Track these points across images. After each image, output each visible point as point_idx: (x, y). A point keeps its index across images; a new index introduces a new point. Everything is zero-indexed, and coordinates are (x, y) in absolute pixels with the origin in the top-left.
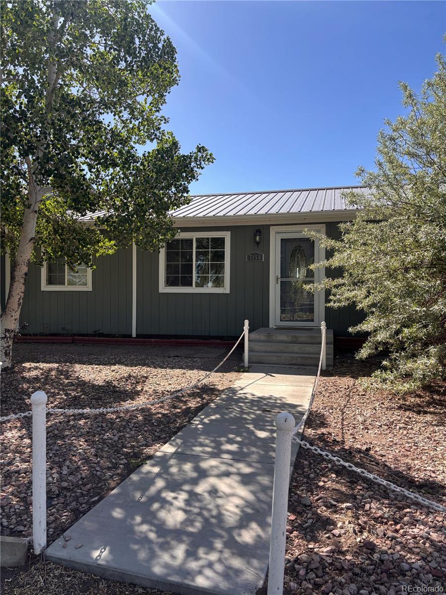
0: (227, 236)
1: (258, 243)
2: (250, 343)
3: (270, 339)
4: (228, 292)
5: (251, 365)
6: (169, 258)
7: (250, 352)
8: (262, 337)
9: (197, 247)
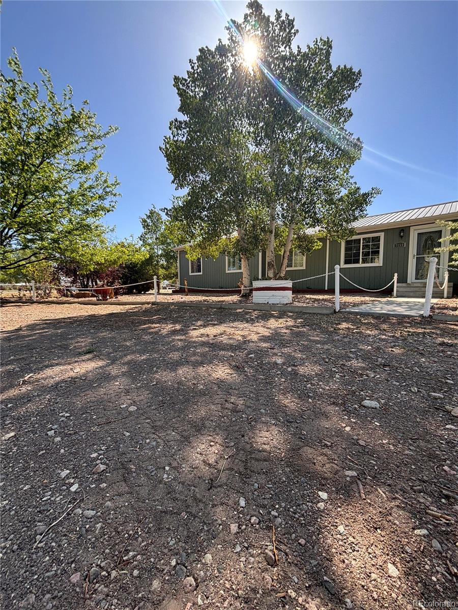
0: (382, 235)
1: (402, 237)
2: (397, 287)
3: (409, 286)
4: (381, 265)
5: (397, 297)
6: (346, 249)
7: (397, 292)
8: (404, 285)
9: (363, 243)
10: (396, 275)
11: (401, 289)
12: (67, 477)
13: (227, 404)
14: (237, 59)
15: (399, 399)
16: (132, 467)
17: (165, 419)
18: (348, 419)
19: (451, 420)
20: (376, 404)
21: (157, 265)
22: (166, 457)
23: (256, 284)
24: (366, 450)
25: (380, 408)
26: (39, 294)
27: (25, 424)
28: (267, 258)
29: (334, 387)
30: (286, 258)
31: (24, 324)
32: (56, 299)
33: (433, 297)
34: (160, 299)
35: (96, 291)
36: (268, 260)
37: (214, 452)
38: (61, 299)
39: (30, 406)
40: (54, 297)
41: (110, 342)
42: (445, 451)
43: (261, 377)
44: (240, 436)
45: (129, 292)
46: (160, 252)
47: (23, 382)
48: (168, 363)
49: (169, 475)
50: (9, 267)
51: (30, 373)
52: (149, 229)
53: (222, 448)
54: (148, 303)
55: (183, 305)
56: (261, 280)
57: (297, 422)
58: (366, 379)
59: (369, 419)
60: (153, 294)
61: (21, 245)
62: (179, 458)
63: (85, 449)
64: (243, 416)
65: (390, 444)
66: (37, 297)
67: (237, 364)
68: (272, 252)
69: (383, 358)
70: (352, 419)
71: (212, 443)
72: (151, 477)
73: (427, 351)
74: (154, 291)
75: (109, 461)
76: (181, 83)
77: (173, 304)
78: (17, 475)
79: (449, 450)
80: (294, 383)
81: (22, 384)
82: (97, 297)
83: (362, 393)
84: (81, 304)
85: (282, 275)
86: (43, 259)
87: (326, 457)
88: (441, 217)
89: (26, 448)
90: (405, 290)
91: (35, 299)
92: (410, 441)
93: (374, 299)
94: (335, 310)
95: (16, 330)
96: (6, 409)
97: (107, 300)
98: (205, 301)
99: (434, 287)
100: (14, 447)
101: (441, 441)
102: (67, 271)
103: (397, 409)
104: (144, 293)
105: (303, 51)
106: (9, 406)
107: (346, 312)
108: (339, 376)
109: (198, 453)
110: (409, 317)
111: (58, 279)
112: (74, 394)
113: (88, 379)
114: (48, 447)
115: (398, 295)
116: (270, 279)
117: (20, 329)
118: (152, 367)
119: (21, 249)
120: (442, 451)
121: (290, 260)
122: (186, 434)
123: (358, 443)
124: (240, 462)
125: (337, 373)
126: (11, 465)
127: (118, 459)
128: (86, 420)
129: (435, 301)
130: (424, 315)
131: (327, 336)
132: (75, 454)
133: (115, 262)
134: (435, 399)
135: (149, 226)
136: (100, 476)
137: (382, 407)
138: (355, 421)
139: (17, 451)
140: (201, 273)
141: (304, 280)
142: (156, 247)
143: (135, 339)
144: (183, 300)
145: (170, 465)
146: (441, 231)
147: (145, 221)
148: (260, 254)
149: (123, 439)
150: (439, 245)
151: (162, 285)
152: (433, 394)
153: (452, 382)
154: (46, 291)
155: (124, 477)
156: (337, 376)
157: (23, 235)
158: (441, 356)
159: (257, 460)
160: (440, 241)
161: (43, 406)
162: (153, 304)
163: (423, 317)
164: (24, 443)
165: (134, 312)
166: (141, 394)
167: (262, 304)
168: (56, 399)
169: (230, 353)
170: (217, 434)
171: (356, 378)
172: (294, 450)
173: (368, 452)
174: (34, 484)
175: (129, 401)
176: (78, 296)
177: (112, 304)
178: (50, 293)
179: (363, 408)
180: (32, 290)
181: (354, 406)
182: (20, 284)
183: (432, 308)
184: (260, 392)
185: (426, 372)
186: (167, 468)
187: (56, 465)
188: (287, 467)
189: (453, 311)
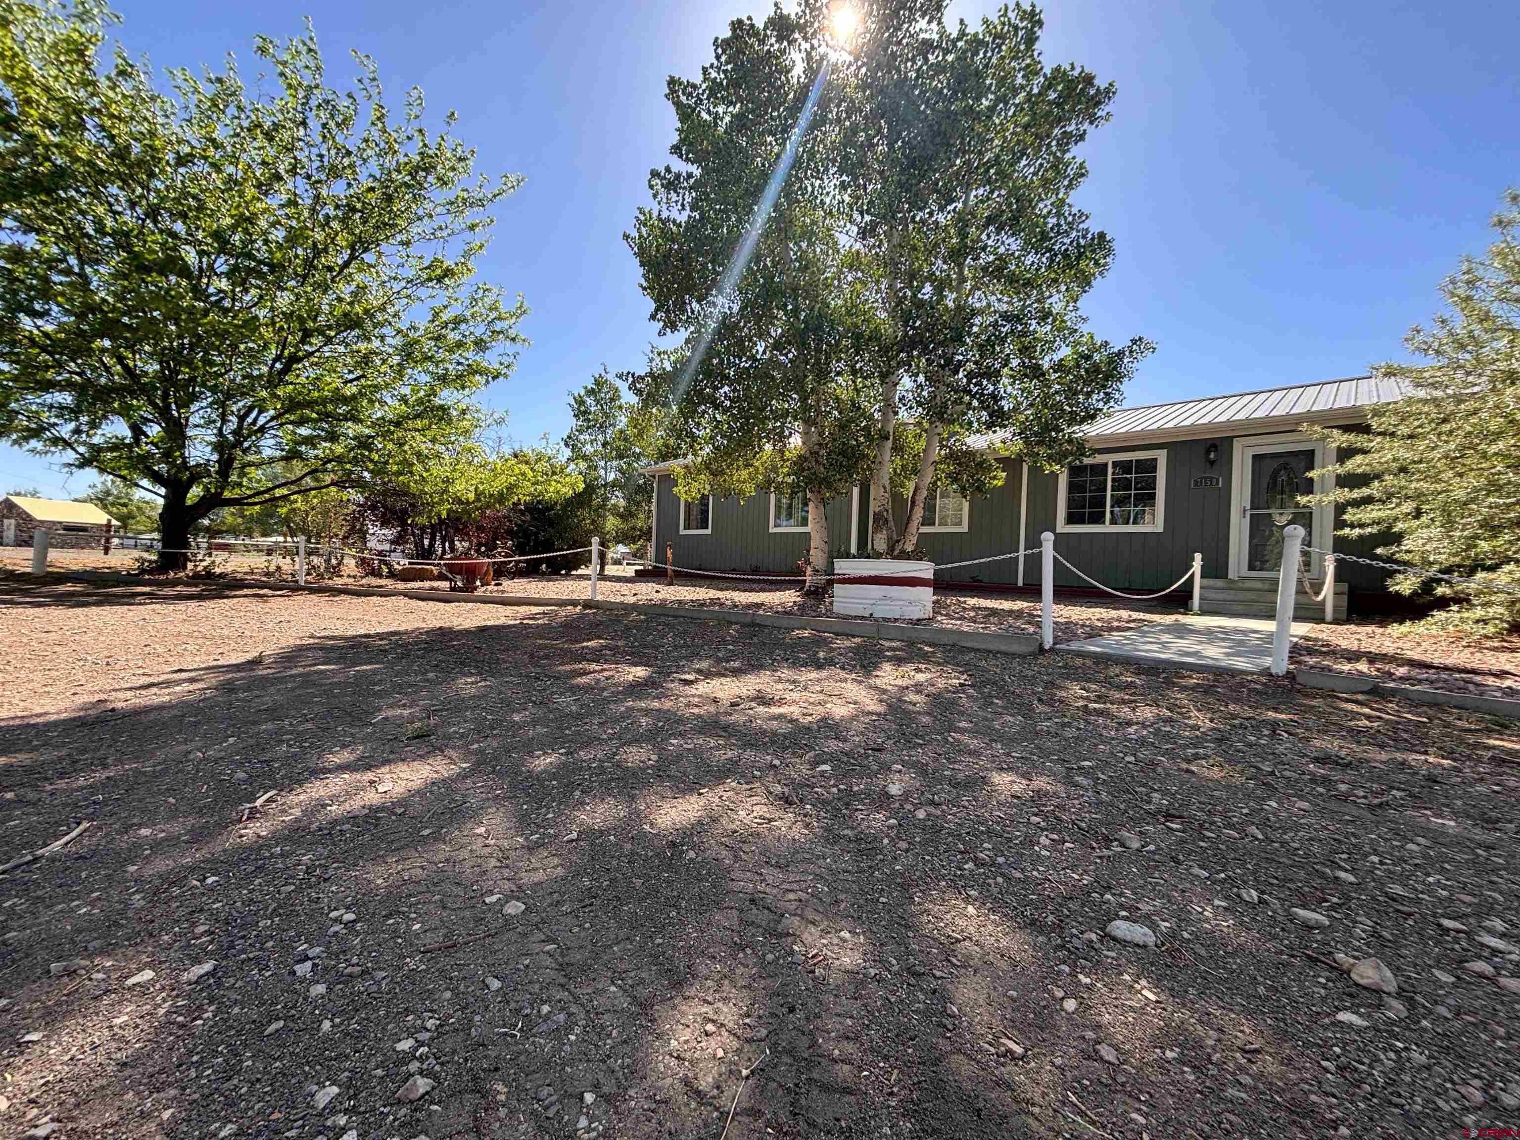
0: (1161, 457)
1: (1212, 463)
2: (1201, 588)
3: (1232, 586)
4: (1161, 530)
5: (1203, 612)
6: (1072, 487)
7: (1201, 599)
8: (1219, 583)
9: (1113, 474)
10: (1198, 556)
11: (1212, 595)
12: (332, 1108)
13: (755, 911)
14: (816, 45)
15: (1207, 920)
16: (500, 1087)
17: (594, 944)
18: (1070, 974)
19: (1350, 995)
20: (1145, 935)
21: (603, 506)
22: (588, 1061)
23: (843, 567)
24: (1121, 1079)
25: (1156, 946)
26: (313, 567)
27: (244, 937)
28: (872, 503)
29: (1035, 873)
30: (920, 504)
31: (270, 649)
32: (352, 580)
33: (1296, 619)
34: (606, 592)
35: (451, 568)
36: (873, 507)
37: (715, 1055)
38: (364, 581)
39: (260, 884)
40: (349, 576)
41: (473, 709)
42: (1334, 1096)
43: (846, 832)
44: (785, 1010)
45: (531, 571)
46: (611, 477)
47: (250, 813)
48: (612, 779)
49: (591, 1119)
50: (250, 500)
51: (271, 788)
52: (589, 420)
53: (735, 1044)
54: (574, 603)
55: (659, 611)
56: (854, 557)
57: (934, 975)
58: (1120, 855)
59: (1126, 977)
60: (587, 577)
61: (282, 450)
62: (622, 1067)
63: (383, 1022)
64: (796, 948)
65: (1184, 1064)
66: (308, 574)
67: (786, 790)
68: (884, 487)
69: (1165, 793)
70: (1081, 976)
71: (710, 1027)
72: (545, 1124)
73: (1283, 777)
74: (591, 570)
75: (442, 1064)
76: (684, 94)
77: (634, 607)
78: (206, 1091)
79: (1347, 1092)
80: (931, 854)
81: (248, 818)
82: (451, 580)
83: (1108, 896)
84: (411, 598)
85: (909, 548)
86: (333, 484)
87: (1009, 1093)
88: (1313, 418)
89: (236, 1010)
90: (1221, 596)
91: (302, 580)
92: (1238, 1055)
93: (1141, 616)
94: (1041, 644)
95: (249, 662)
96: (202, 890)
97: (475, 588)
98: (713, 602)
99: (1297, 592)
100: (211, 1003)
101: (1324, 1063)
102: (384, 514)
103: (1203, 952)
104: (568, 574)
105: (970, 30)
106: (209, 881)
107: (1069, 652)
108: (1048, 842)
109: (671, 1055)
110: (1233, 673)
111: (363, 535)
112: (372, 856)
113: (411, 812)
114: (293, 1012)
115: (1205, 608)
116: (878, 556)
117: (257, 662)
118: (570, 787)
119: (283, 458)
120: (1327, 1094)
121: (930, 508)
122: (644, 992)
123: (1096, 1052)
124: (780, 1092)
125: (1043, 830)
126: (195, 1058)
127: (466, 1060)
128: (395, 934)
129: (1301, 629)
130: (1273, 671)
131: (1020, 718)
132: (359, 1035)
133: (501, 498)
134: (1307, 926)
135: (589, 414)
136: (416, 1110)
137: (1163, 944)
138: (1088, 981)
139: (214, 1016)
140: (708, 531)
141: (964, 563)
142: (602, 463)
143: (535, 703)
144: (660, 596)
145: (596, 1087)
146: (1313, 451)
147: (580, 402)
148: (856, 491)
149: (483, 1000)
150: (1308, 487)
151: (610, 555)
152: (1301, 912)
153: (1352, 879)
154: (330, 560)
155: (476, 1119)
156: (1043, 840)
157: (291, 427)
158: (1321, 795)
159: (826, 1088)
160: (1310, 475)
161: (293, 887)
162: (587, 604)
163: (1271, 675)
164: (234, 996)
165: (538, 626)
166: (539, 865)
167: (856, 617)
168: (326, 867)
169: (769, 757)
170: (725, 1000)
171: (1093, 848)
172: (924, 1063)
173: (1123, 1085)
174: (247, 1122)
175: (507, 886)
176: (405, 576)
177: (485, 601)
178: (339, 564)
179: (1112, 943)
180: (297, 553)
181: (1086, 936)
182: (273, 539)
183: (1295, 650)
184: (841, 877)
185: (1283, 844)
186: (589, 1098)
187: (307, 1068)
188: (904, 1116)
189: (1349, 660)
